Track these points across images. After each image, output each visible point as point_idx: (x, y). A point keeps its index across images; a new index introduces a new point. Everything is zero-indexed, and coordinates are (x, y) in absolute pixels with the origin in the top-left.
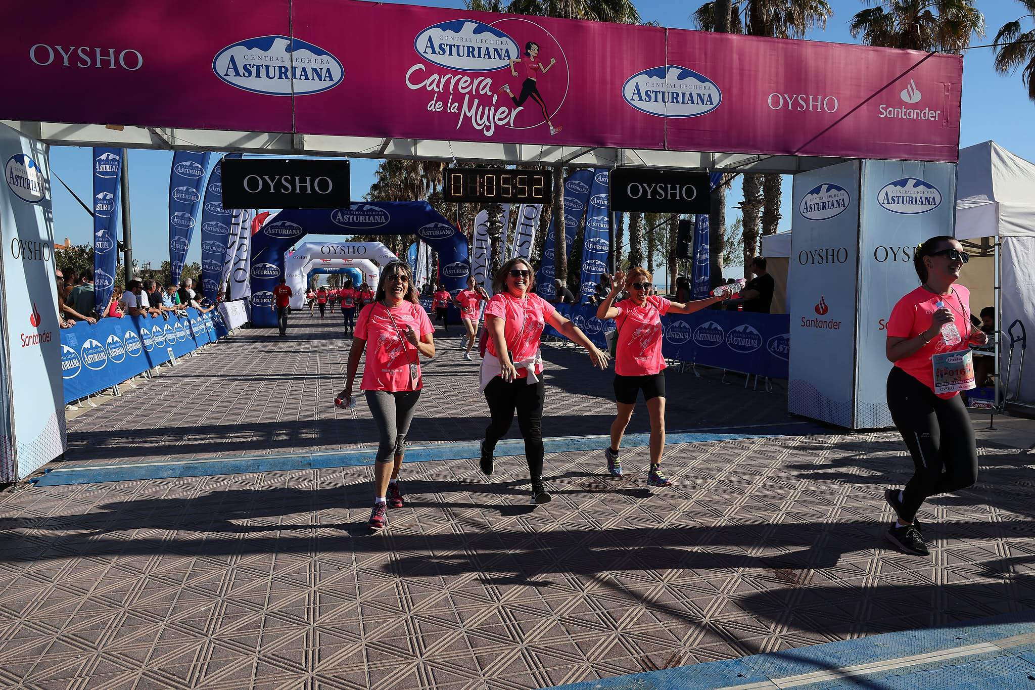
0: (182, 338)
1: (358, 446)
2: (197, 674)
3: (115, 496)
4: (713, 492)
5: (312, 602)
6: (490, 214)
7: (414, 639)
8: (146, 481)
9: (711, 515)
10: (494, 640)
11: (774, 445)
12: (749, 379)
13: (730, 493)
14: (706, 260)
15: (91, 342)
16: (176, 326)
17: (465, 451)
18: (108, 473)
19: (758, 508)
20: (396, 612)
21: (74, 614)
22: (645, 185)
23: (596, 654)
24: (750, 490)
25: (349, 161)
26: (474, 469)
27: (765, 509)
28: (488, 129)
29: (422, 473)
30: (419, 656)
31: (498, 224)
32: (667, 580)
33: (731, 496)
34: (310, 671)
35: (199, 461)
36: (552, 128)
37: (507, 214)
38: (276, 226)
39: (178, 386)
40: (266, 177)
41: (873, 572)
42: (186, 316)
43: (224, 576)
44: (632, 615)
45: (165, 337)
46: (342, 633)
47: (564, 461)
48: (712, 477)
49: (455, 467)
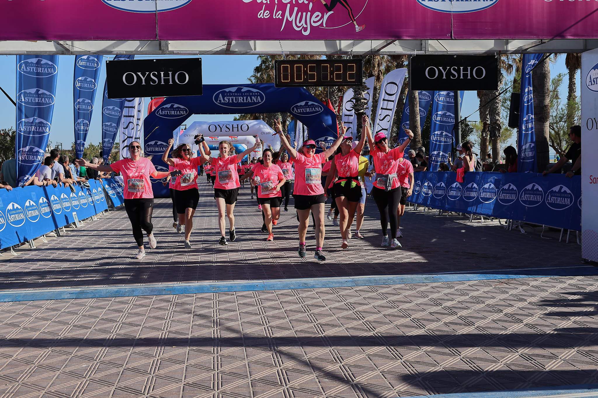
0: (84, 204)
1: (212, 281)
2: (77, 394)
3: (30, 309)
4: (478, 311)
5: (155, 364)
6: (355, 92)
7: (216, 383)
8: (52, 301)
9: (464, 325)
10: (268, 384)
11: (552, 282)
12: (563, 233)
13: (490, 312)
14: (532, 128)
15: (13, 205)
16: (80, 194)
17: (292, 284)
18: (25, 295)
19: (506, 321)
20: (208, 370)
21: (4, 366)
22: (441, 68)
23: (333, 392)
24: (509, 310)
25: (201, 58)
26: (295, 296)
27: (510, 322)
28: (305, 29)
29: (255, 298)
30: (216, 390)
31: (362, 101)
32: (404, 359)
33: (489, 313)
34: (146, 394)
35: (91, 289)
36: (357, 26)
37: (371, 92)
38: (166, 108)
39: (79, 241)
40: (139, 74)
41: (563, 357)
42: (88, 186)
43: (99, 351)
44: (368, 375)
45: (71, 203)
46: (169, 378)
47: (369, 291)
48: (484, 302)
49: (281, 294)
